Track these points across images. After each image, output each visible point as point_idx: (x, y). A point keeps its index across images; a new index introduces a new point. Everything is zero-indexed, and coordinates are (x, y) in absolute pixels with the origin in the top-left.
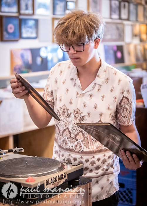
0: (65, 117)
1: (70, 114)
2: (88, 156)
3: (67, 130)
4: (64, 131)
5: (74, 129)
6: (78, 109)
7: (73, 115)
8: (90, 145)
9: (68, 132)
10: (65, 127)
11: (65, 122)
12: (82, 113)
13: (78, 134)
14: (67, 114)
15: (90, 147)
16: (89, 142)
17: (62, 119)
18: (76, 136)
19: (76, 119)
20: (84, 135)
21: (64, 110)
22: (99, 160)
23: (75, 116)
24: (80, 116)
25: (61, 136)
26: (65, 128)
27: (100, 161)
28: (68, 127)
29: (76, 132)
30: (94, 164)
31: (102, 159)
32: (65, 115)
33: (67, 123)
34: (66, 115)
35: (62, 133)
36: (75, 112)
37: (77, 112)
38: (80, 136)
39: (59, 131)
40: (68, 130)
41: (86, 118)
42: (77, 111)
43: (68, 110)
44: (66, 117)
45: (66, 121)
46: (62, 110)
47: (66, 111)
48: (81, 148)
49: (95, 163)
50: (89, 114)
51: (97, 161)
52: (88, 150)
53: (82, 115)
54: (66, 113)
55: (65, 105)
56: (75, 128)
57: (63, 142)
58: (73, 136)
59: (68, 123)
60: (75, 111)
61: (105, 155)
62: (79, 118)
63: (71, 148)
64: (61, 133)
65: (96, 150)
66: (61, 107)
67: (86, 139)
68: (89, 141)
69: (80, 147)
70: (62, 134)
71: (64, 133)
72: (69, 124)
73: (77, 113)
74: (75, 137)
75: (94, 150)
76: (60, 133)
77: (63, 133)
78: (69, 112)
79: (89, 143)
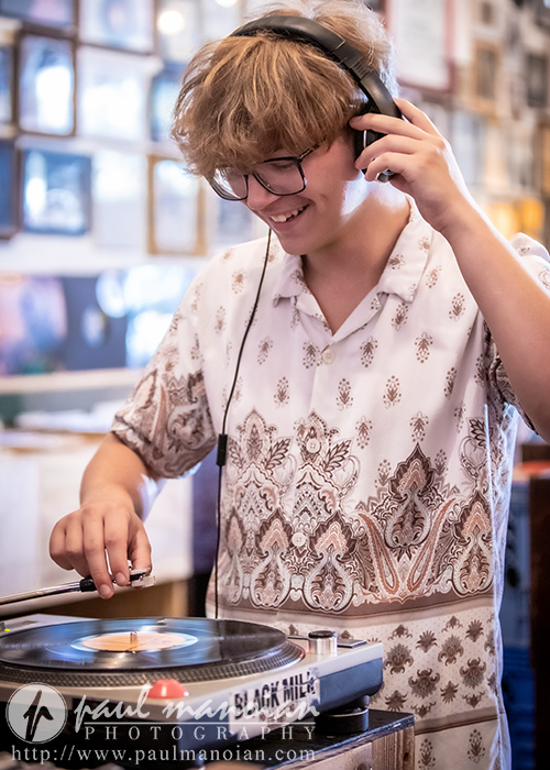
0: (262, 467)
1: (283, 445)
2: (375, 628)
3: (277, 522)
4: (265, 526)
5: (306, 510)
6: (313, 414)
7: (295, 450)
8: (377, 572)
9: (282, 529)
10: (264, 510)
11: (265, 489)
12: (334, 431)
13: (323, 528)
14: (271, 450)
15: (379, 582)
16: (375, 560)
17: (253, 479)
18: (313, 540)
19: (309, 461)
20: (350, 533)
21: (254, 433)
22: (427, 642)
23: (305, 448)
24: (326, 447)
25: (249, 555)
26: (267, 514)
27: (435, 650)
28: (278, 506)
29: (315, 523)
30: (406, 666)
31: (442, 639)
32: (261, 457)
33: (272, 492)
34: (265, 454)
35: (253, 542)
36: (306, 434)
37: (312, 428)
38: (334, 537)
39: (244, 535)
40: (282, 519)
41: (354, 449)
42: (313, 424)
43: (272, 429)
44: (267, 463)
45: (268, 484)
46: (247, 436)
47: (263, 436)
48: (343, 593)
49: (410, 661)
50: (363, 429)
51: (420, 651)
52: (371, 598)
53: (337, 440)
54: (266, 445)
55: (254, 412)
56: (306, 504)
57: (262, 580)
58: (300, 540)
59: (276, 490)
60: (301, 430)
61: (453, 622)
62: (323, 456)
63: (296, 596)
64: (251, 543)
65: (409, 593)
66: (242, 424)
67: (357, 546)
68: (373, 556)
69: (335, 588)
70: (257, 545)
71: (264, 538)
72: (281, 493)
73: (315, 435)
74: (311, 546)
75: (396, 595)
76: (247, 542)
77: (259, 537)
78: (277, 437)
79: (375, 563)
